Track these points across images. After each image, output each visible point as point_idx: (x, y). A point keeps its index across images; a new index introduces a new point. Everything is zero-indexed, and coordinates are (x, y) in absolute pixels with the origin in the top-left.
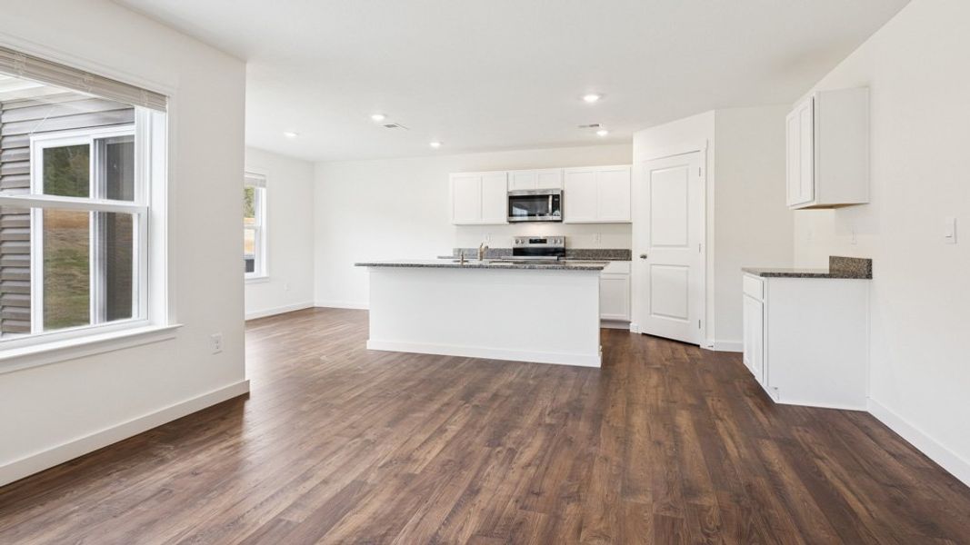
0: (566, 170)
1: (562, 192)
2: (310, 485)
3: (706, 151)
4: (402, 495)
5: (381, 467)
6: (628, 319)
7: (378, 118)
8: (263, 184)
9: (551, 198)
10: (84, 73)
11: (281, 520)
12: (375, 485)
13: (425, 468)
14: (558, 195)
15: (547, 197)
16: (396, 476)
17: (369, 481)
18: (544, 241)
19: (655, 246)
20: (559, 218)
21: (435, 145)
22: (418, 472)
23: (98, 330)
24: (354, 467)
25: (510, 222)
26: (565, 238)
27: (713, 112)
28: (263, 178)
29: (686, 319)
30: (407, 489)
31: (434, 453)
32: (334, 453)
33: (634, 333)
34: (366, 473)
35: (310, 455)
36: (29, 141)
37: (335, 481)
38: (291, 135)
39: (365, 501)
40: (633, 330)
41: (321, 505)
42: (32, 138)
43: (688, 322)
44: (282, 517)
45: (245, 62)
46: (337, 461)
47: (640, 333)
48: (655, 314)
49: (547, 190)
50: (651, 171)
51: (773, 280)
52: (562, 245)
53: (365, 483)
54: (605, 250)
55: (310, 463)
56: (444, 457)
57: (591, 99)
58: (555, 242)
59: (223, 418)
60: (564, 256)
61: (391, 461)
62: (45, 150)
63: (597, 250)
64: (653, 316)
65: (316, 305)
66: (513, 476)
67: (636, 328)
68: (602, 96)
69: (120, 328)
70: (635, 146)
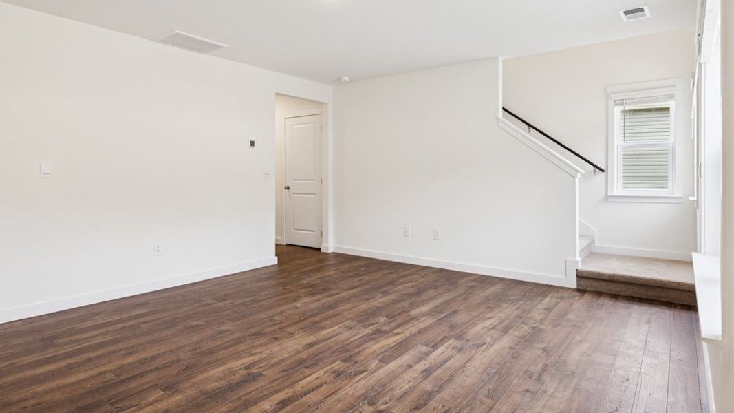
2: (422, 366)
4: (357, 350)
5: (366, 371)
11: (433, 347)
12: (373, 359)
13: (331, 364)
16: (356, 362)
17: (377, 362)
22: (338, 362)
24: (387, 376)
30: (353, 353)
31: (314, 376)
32: (406, 393)
34: (378, 369)
35: (429, 395)
37: (401, 366)
39: (382, 350)
41: (410, 352)
44: (431, 349)
46: (402, 385)
53: (380, 361)
55: (428, 386)
56: (308, 371)
61: (355, 375)
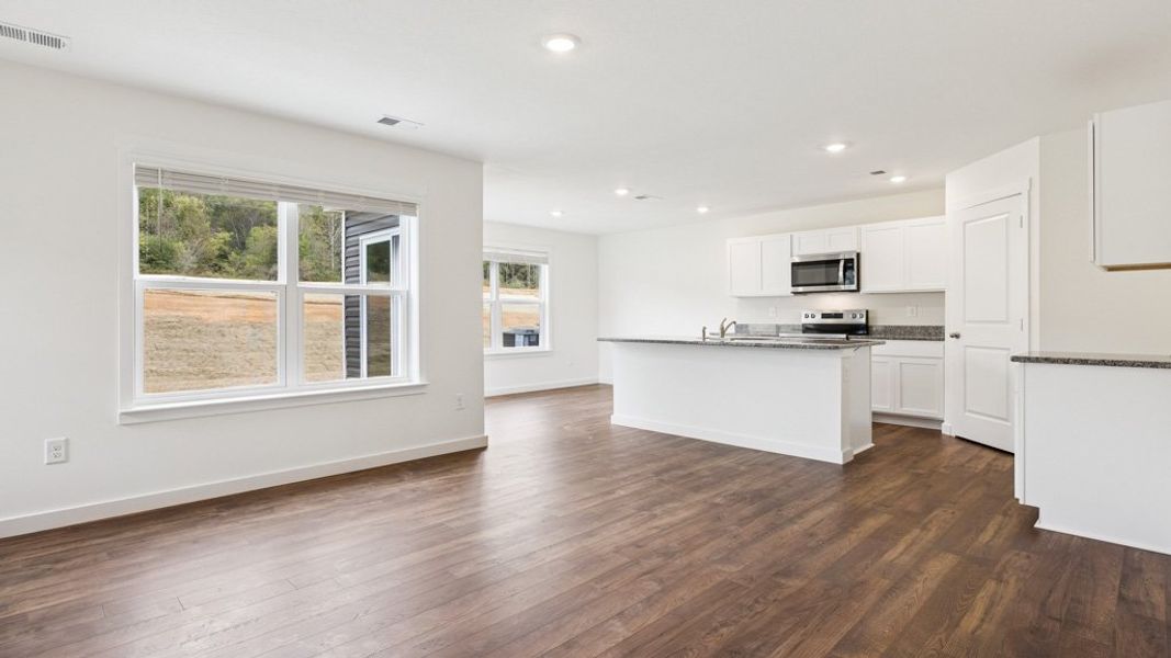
0: (863, 227)
1: (858, 255)
3: (1029, 191)
6: (940, 417)
7: (622, 192)
8: (545, 261)
9: (842, 264)
10: (359, 197)
14: (852, 260)
15: (838, 261)
18: (839, 316)
19: (970, 322)
20: (854, 287)
21: (703, 210)
23: (365, 382)
25: (796, 293)
26: (867, 312)
27: (1037, 140)
28: (544, 255)
29: (1006, 420)
33: (947, 436)
36: (358, 240)
38: (557, 214)
40: (945, 431)
42: (361, 238)
43: (1009, 424)
45: (481, 164)
47: (954, 435)
48: (970, 411)
49: (838, 254)
50: (965, 223)
51: (1030, 366)
52: (863, 321)
54: (923, 327)
57: (836, 148)
58: (854, 317)
59: (456, 461)
60: (868, 334)
62: (368, 247)
63: (912, 327)
64: (967, 414)
65: (601, 382)
66: (633, 532)
67: (948, 429)
68: (849, 144)
69: (379, 382)
70: (949, 191)
